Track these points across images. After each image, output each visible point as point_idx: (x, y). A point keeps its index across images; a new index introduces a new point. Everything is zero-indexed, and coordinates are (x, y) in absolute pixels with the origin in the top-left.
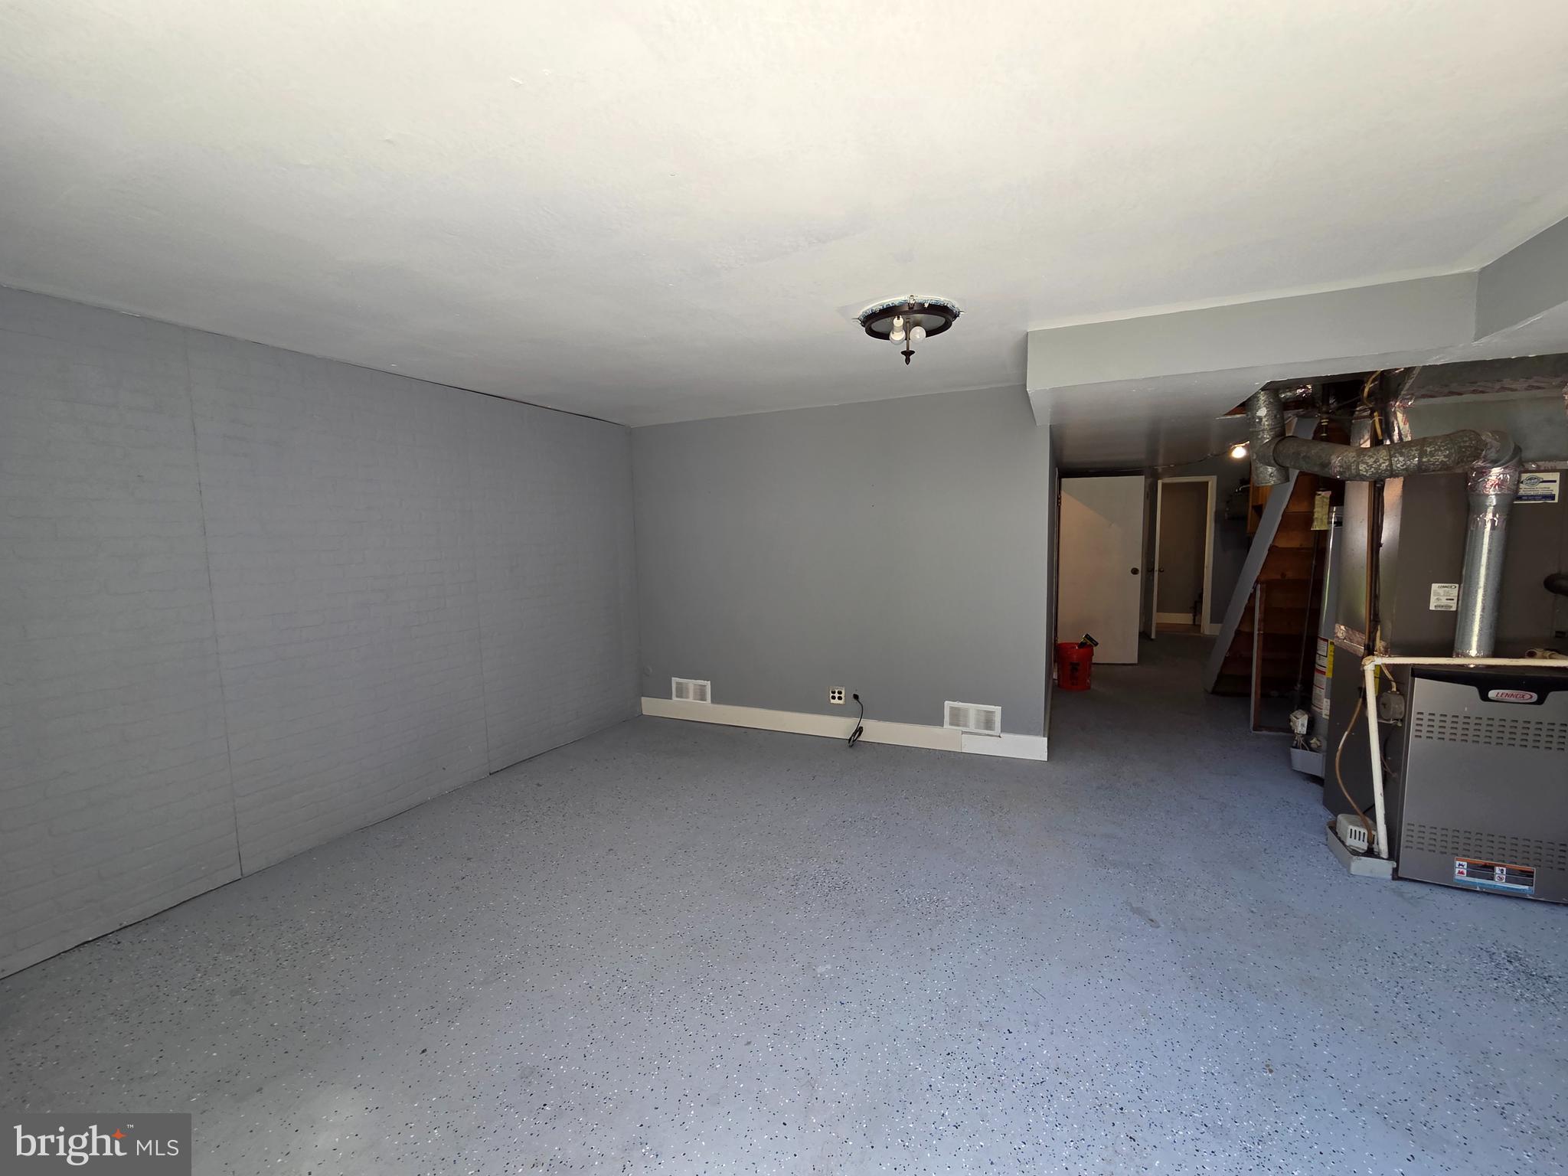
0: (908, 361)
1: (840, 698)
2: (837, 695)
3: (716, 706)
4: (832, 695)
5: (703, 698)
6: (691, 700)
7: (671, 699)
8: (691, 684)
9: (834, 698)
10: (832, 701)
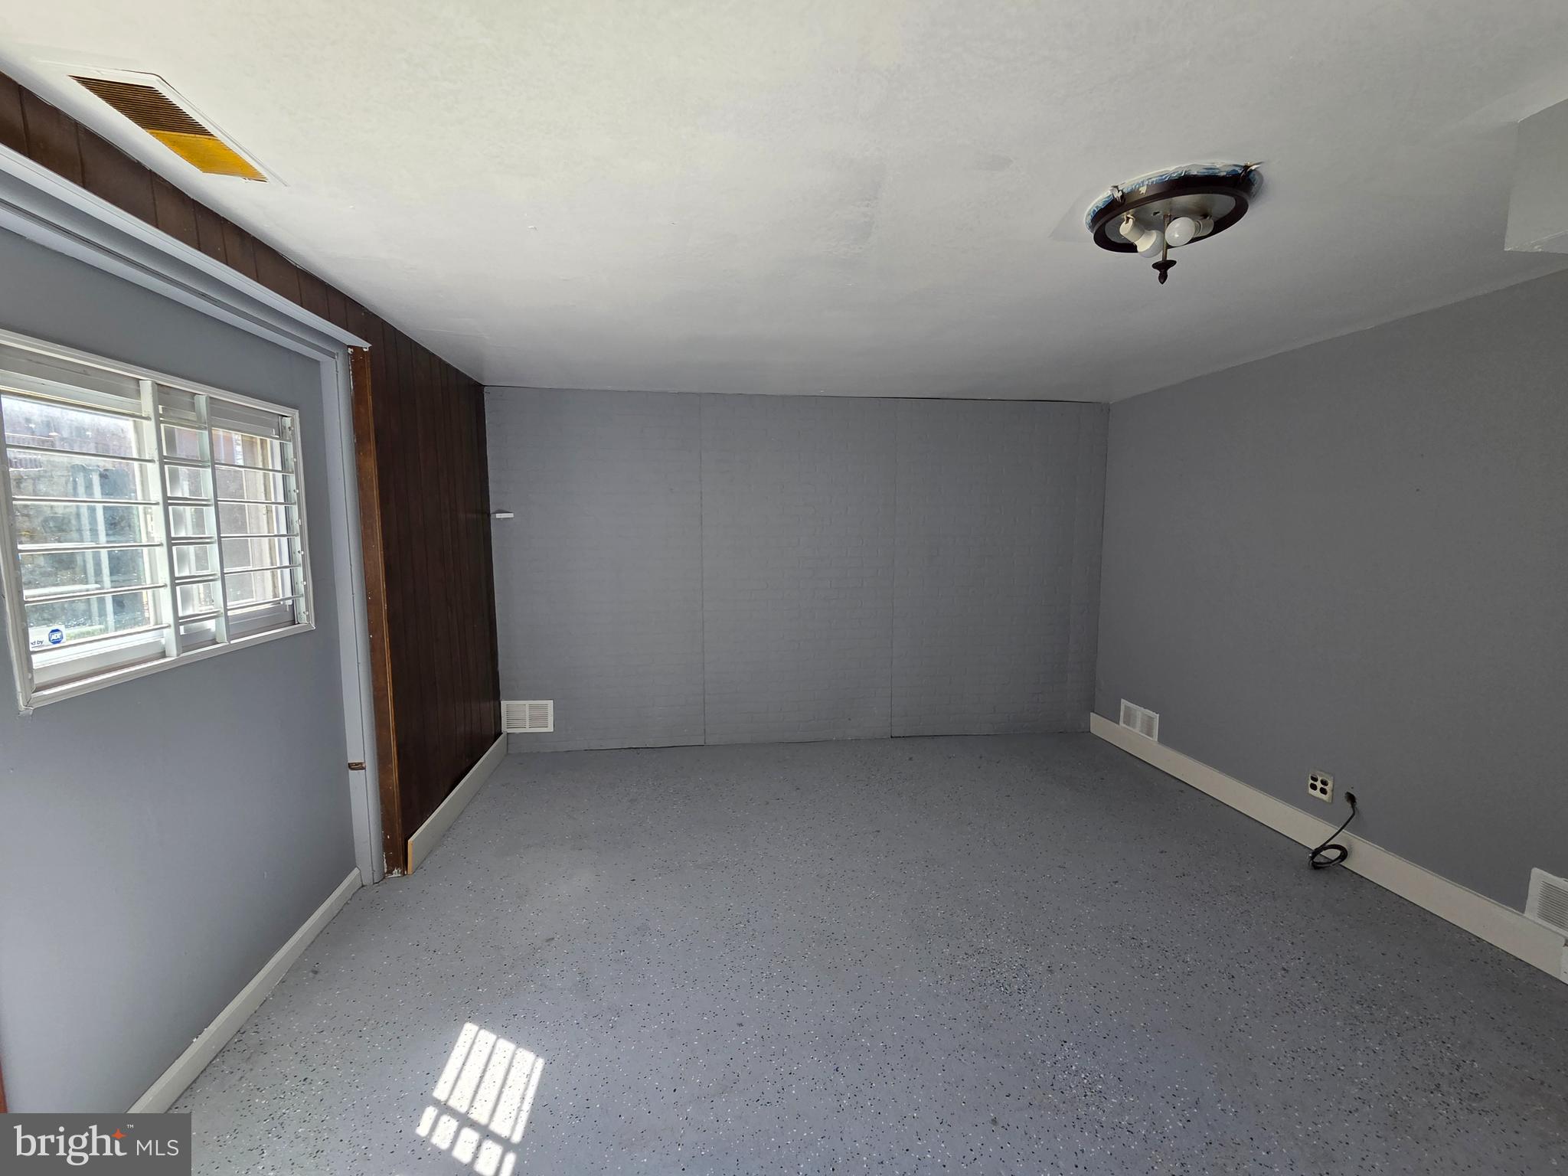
0: (1163, 278)
1: (1323, 791)
2: (1319, 785)
3: (1160, 746)
4: (1311, 781)
5: (1150, 733)
6: (1137, 730)
7: (1118, 723)
8: (1140, 712)
9: (1314, 787)
10: (1311, 791)
